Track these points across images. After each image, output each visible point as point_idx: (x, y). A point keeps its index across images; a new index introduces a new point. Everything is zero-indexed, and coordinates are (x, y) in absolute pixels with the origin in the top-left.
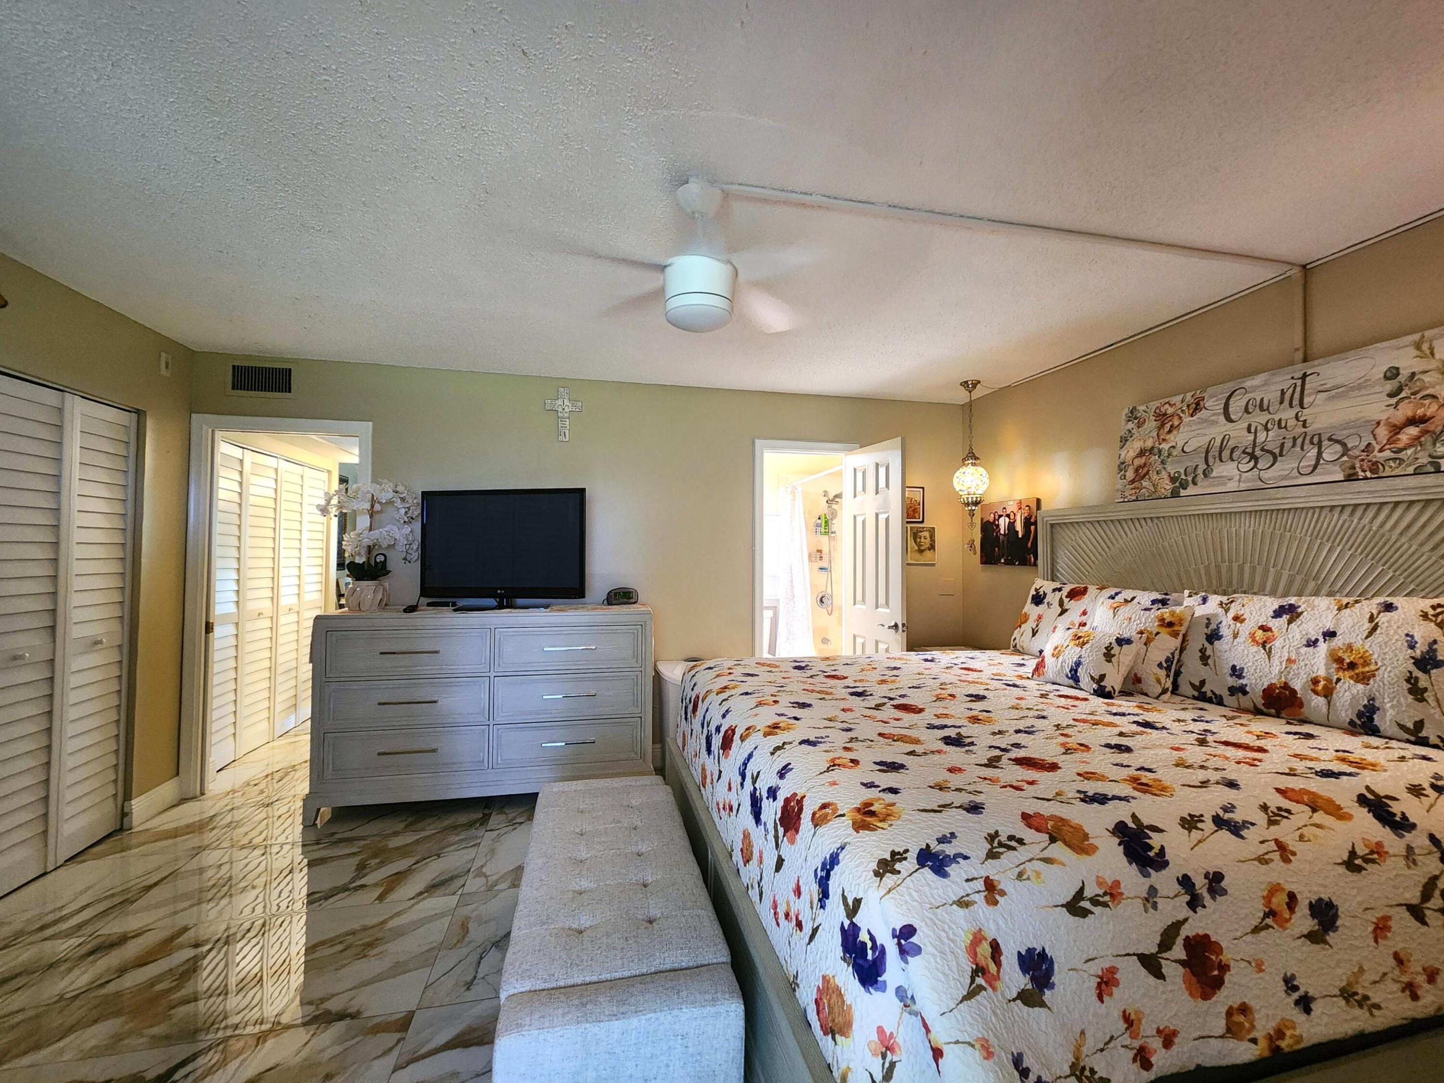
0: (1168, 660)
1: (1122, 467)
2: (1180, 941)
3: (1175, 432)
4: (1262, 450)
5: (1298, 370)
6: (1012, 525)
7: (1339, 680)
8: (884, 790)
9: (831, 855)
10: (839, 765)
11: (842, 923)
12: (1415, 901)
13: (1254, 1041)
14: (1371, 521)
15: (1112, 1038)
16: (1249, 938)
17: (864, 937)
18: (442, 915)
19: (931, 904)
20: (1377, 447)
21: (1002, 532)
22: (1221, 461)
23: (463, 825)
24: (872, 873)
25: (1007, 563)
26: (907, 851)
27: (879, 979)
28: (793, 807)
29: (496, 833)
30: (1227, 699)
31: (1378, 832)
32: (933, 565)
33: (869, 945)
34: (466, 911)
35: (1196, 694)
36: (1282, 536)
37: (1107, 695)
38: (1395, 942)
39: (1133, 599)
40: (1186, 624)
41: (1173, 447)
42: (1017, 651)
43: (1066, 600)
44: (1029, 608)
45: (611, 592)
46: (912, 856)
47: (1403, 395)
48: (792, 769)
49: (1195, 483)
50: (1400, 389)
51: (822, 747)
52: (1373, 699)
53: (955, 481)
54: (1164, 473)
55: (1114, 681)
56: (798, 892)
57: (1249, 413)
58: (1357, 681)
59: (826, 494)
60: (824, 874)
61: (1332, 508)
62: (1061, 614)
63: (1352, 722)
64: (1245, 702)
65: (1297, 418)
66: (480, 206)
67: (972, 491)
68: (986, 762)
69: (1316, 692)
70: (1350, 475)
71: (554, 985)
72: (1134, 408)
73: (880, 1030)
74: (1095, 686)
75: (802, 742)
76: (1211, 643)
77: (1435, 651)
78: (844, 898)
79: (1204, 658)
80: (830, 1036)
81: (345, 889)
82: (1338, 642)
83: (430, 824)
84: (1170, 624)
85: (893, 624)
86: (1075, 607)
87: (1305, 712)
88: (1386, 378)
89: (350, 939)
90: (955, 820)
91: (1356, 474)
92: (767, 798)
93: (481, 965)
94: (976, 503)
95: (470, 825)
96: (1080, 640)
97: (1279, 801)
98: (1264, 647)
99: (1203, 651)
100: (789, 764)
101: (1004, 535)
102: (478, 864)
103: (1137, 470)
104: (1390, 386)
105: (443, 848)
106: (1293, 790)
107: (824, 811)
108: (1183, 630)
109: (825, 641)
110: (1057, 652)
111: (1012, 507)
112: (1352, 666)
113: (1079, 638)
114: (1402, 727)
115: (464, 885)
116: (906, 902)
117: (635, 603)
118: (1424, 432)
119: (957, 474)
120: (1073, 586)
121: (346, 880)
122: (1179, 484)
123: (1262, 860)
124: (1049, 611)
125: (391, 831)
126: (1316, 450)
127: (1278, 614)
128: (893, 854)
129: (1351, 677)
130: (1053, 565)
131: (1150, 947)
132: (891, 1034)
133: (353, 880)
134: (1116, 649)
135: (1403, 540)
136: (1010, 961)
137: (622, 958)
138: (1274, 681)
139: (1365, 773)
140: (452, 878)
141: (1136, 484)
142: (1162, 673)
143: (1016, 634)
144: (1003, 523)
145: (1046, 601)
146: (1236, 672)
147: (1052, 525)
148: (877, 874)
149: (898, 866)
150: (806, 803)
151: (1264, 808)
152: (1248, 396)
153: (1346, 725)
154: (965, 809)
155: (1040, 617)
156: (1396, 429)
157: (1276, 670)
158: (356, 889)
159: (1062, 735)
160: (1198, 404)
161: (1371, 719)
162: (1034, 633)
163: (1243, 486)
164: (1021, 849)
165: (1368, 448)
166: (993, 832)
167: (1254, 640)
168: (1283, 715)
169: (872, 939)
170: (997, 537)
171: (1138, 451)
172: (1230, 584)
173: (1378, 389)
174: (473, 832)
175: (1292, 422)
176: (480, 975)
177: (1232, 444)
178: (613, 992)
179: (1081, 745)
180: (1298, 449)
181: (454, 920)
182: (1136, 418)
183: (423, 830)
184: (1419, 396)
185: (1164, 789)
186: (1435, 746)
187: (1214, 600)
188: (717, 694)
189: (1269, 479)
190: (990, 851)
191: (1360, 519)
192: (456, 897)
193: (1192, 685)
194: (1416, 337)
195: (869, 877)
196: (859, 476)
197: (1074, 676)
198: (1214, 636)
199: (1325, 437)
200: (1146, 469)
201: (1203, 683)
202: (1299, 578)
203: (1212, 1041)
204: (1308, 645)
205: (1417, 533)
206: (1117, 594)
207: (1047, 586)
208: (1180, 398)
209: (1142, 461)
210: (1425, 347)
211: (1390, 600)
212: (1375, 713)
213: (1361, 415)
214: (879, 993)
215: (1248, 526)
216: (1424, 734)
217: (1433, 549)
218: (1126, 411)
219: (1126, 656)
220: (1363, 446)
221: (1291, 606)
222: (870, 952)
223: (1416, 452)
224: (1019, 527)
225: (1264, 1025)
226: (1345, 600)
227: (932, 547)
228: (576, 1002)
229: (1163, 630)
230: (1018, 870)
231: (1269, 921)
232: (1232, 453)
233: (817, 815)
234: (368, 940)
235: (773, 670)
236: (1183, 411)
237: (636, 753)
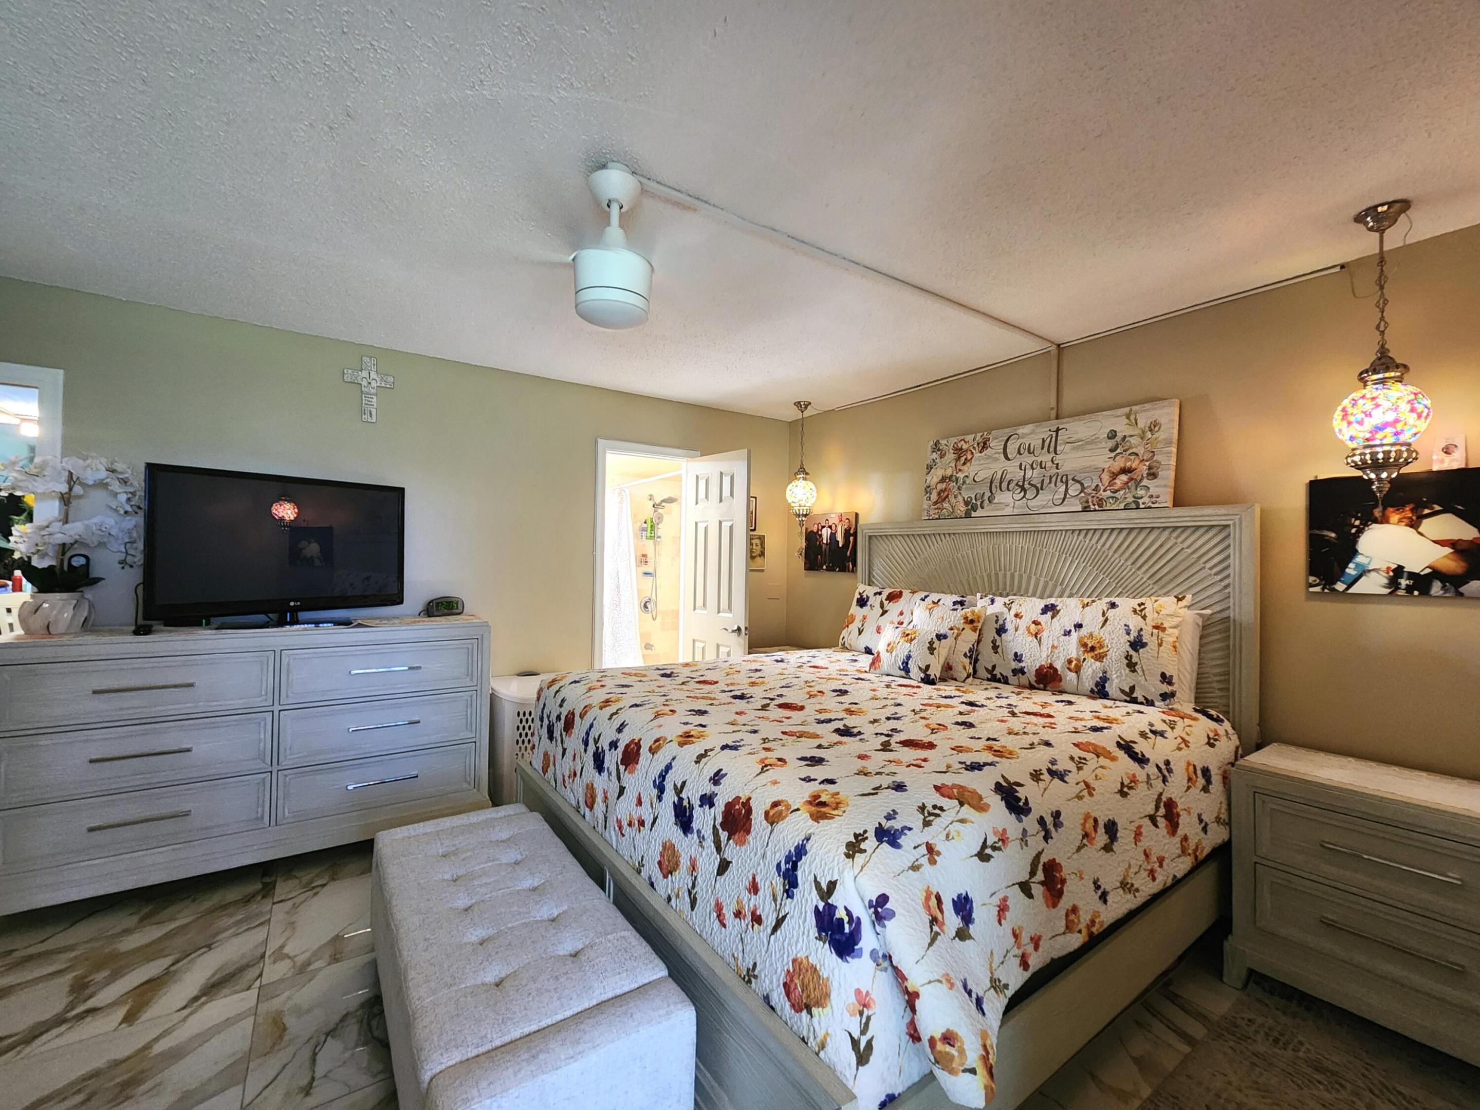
0: (970, 651)
1: (928, 490)
2: (1040, 867)
3: (968, 464)
4: (1029, 484)
5: (1054, 425)
6: (833, 536)
7: (1084, 659)
8: (822, 782)
9: (797, 848)
10: (771, 765)
11: (816, 907)
12: (1152, 813)
13: (1080, 932)
14: (1097, 542)
15: (1007, 951)
16: (1075, 856)
17: (841, 914)
18: (240, 1017)
19: (893, 872)
20: (1102, 488)
21: (825, 541)
22: (1001, 490)
23: (235, 903)
24: (843, 856)
25: (828, 569)
26: (865, 832)
27: (856, 947)
28: (740, 811)
29: (289, 904)
30: (1012, 679)
31: (1132, 767)
32: (763, 571)
33: (846, 919)
34: (275, 1004)
35: (989, 676)
36: (1041, 551)
37: (932, 683)
38: (1145, 843)
39: (939, 600)
40: (982, 621)
41: (967, 476)
42: (845, 648)
43: (886, 603)
44: (855, 609)
45: (432, 601)
46: (871, 834)
47: (1118, 451)
48: (726, 774)
49: (982, 507)
50: (1116, 447)
51: (743, 751)
52: (1105, 672)
53: (788, 492)
54: (959, 497)
55: (935, 671)
56: (754, 888)
57: (1020, 454)
58: (1096, 660)
59: (651, 498)
60: (789, 866)
61: (1074, 531)
62: (882, 615)
63: (1092, 691)
64: (1023, 680)
65: (1052, 461)
66: (331, 128)
67: (802, 503)
68: (880, 747)
69: (1070, 669)
70: (1086, 507)
71: (488, 1047)
72: (938, 441)
73: (858, 992)
74: (922, 675)
75: (724, 747)
76: (1000, 635)
77: (1141, 636)
78: (817, 884)
79: (995, 648)
80: (805, 1011)
81: (59, 1021)
82: (1084, 632)
83: (179, 912)
84: (972, 622)
85: (736, 628)
86: (894, 608)
87: (1064, 685)
88: (1109, 438)
89: (93, 1084)
90: (889, 799)
91: (1089, 507)
92: (701, 806)
93: (318, 1062)
94: (806, 515)
95: (247, 900)
96: (908, 637)
97: (1077, 753)
98: (1036, 637)
99: (994, 642)
100: (721, 770)
101: (827, 544)
102: (273, 946)
103: (939, 494)
104: (1111, 444)
105: (218, 934)
106: (1082, 743)
107: (776, 809)
108: (980, 625)
109: (648, 646)
110: (890, 648)
111: (834, 520)
112: (1093, 649)
113: (908, 635)
114: (1122, 691)
115: (260, 975)
116: (876, 875)
117: (460, 614)
118: (1131, 479)
119: (790, 487)
120: (891, 590)
121: (58, 1007)
122: (971, 507)
123: (1079, 797)
124: (872, 612)
125: (119, 929)
126: (1064, 487)
127: (1045, 611)
128: (856, 836)
129: (1092, 657)
130: (869, 571)
131: (1024, 877)
132: (867, 993)
133: (71, 1006)
134: (936, 644)
135: (1116, 556)
136: (948, 907)
137: (559, 999)
138: (1043, 663)
139: (1114, 726)
140: (242, 969)
141: (939, 505)
142: (967, 661)
143: (844, 633)
144: (826, 533)
145: (869, 603)
146: (1018, 658)
147: (870, 537)
148: (848, 856)
149: (863, 846)
150: (753, 803)
151: (1072, 758)
152: (1020, 441)
153: (1089, 693)
154: (893, 789)
155: (864, 618)
156: (1114, 476)
157: (1044, 655)
158: (80, 1017)
159: (922, 718)
160: (985, 443)
161: (1104, 687)
162: (860, 632)
163: (1016, 512)
164: (943, 814)
165: (1097, 488)
166: (921, 805)
167: (1029, 632)
168: (1048, 688)
169: (849, 913)
170: (820, 546)
171: (940, 477)
172: (1005, 589)
173: (1103, 445)
174: (254, 907)
175: (1049, 464)
176: (318, 1075)
177: (1008, 477)
178: (563, 1034)
179: (940, 725)
180: (1053, 485)
181: (260, 1020)
182: (939, 450)
183: (172, 919)
184: (1128, 453)
185: (1011, 753)
186: (1142, 703)
187: (1000, 601)
188: (601, 708)
189: (1034, 507)
190: (924, 820)
191: (1091, 540)
192: (254, 992)
193: (986, 669)
194: (1127, 410)
195: (841, 860)
196: (702, 484)
197: (906, 668)
198: (1001, 630)
199: (1070, 477)
200: (946, 493)
201: (994, 667)
202: (1051, 583)
203: (1059, 937)
204: (1065, 635)
205: (1124, 552)
206: (926, 597)
207: (869, 591)
208: (972, 436)
209: (943, 486)
210: (1132, 417)
211: (1113, 599)
212: (1106, 682)
213: (1091, 463)
214: (856, 960)
215: (1018, 542)
216: (1134, 695)
217: (1133, 564)
218: (931, 443)
219: (943, 648)
220: (1093, 487)
221: (1052, 605)
222: (847, 926)
223: (1125, 494)
224: (840, 537)
225: (1084, 918)
226: (1086, 600)
227: (762, 554)
228: (526, 1056)
229: (967, 627)
230: (945, 832)
231: (1085, 841)
232: (1008, 484)
233: (771, 814)
234: (125, 1077)
235: (643, 679)
236: (974, 448)
237: (469, 784)
